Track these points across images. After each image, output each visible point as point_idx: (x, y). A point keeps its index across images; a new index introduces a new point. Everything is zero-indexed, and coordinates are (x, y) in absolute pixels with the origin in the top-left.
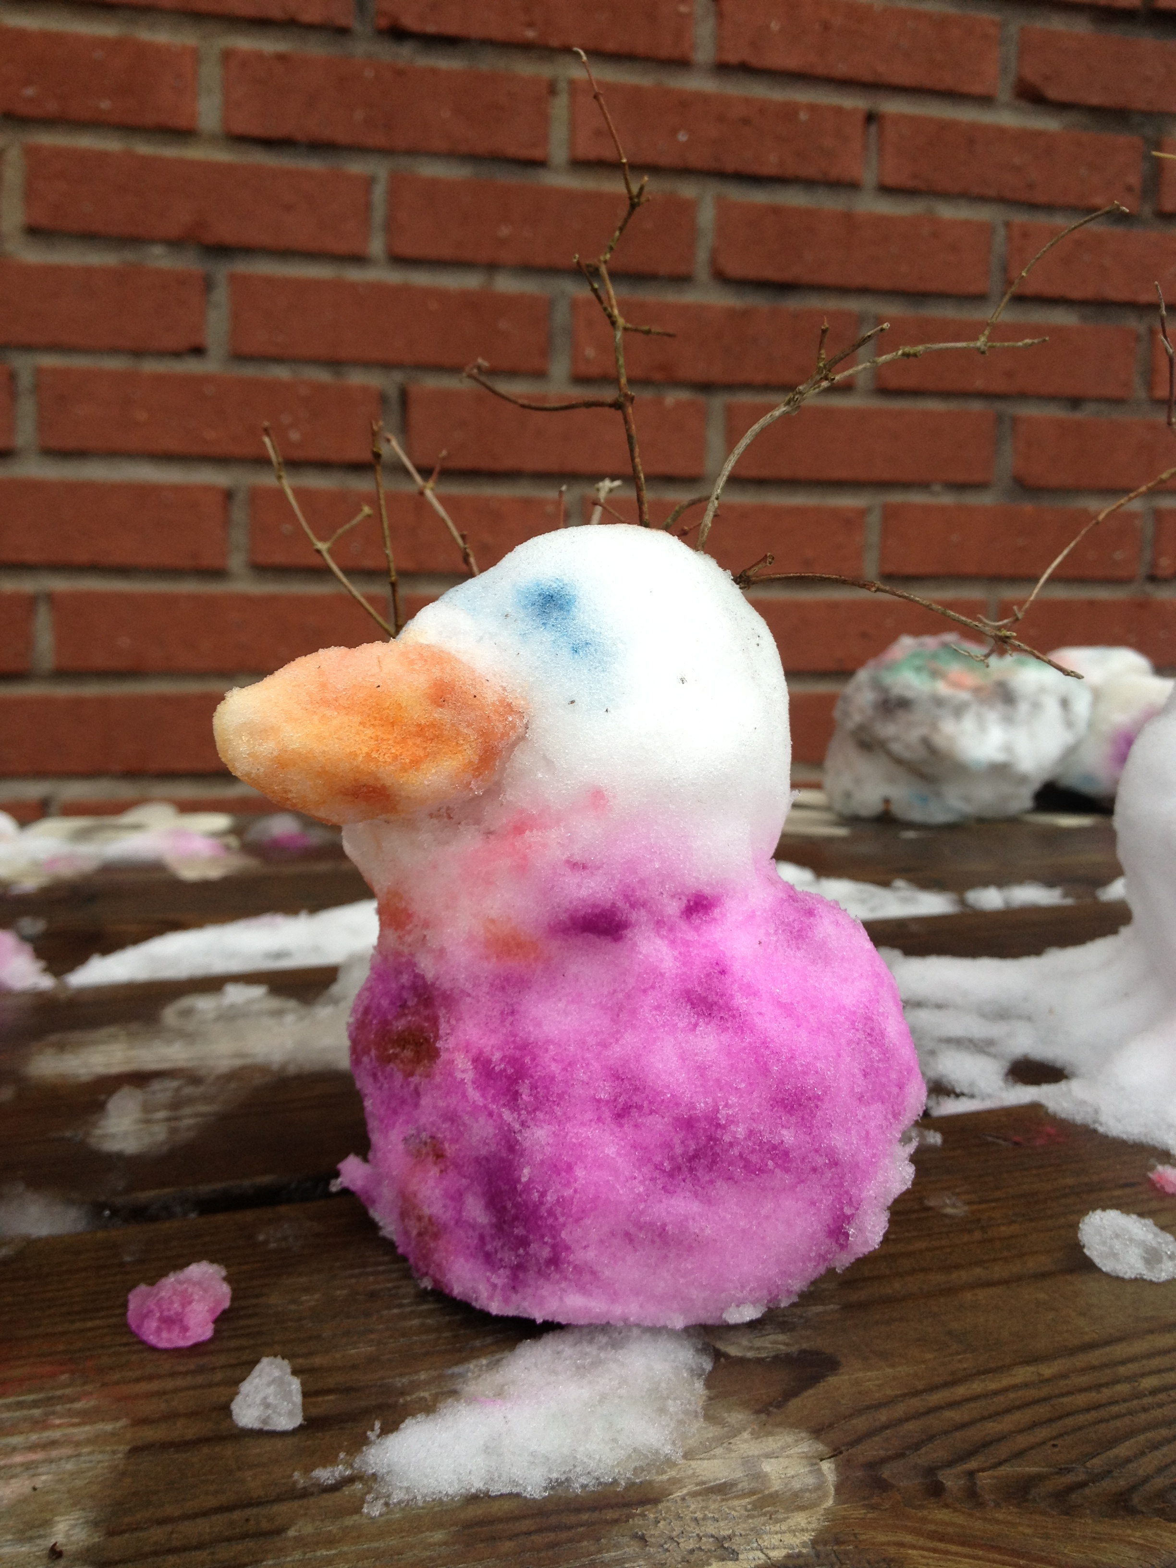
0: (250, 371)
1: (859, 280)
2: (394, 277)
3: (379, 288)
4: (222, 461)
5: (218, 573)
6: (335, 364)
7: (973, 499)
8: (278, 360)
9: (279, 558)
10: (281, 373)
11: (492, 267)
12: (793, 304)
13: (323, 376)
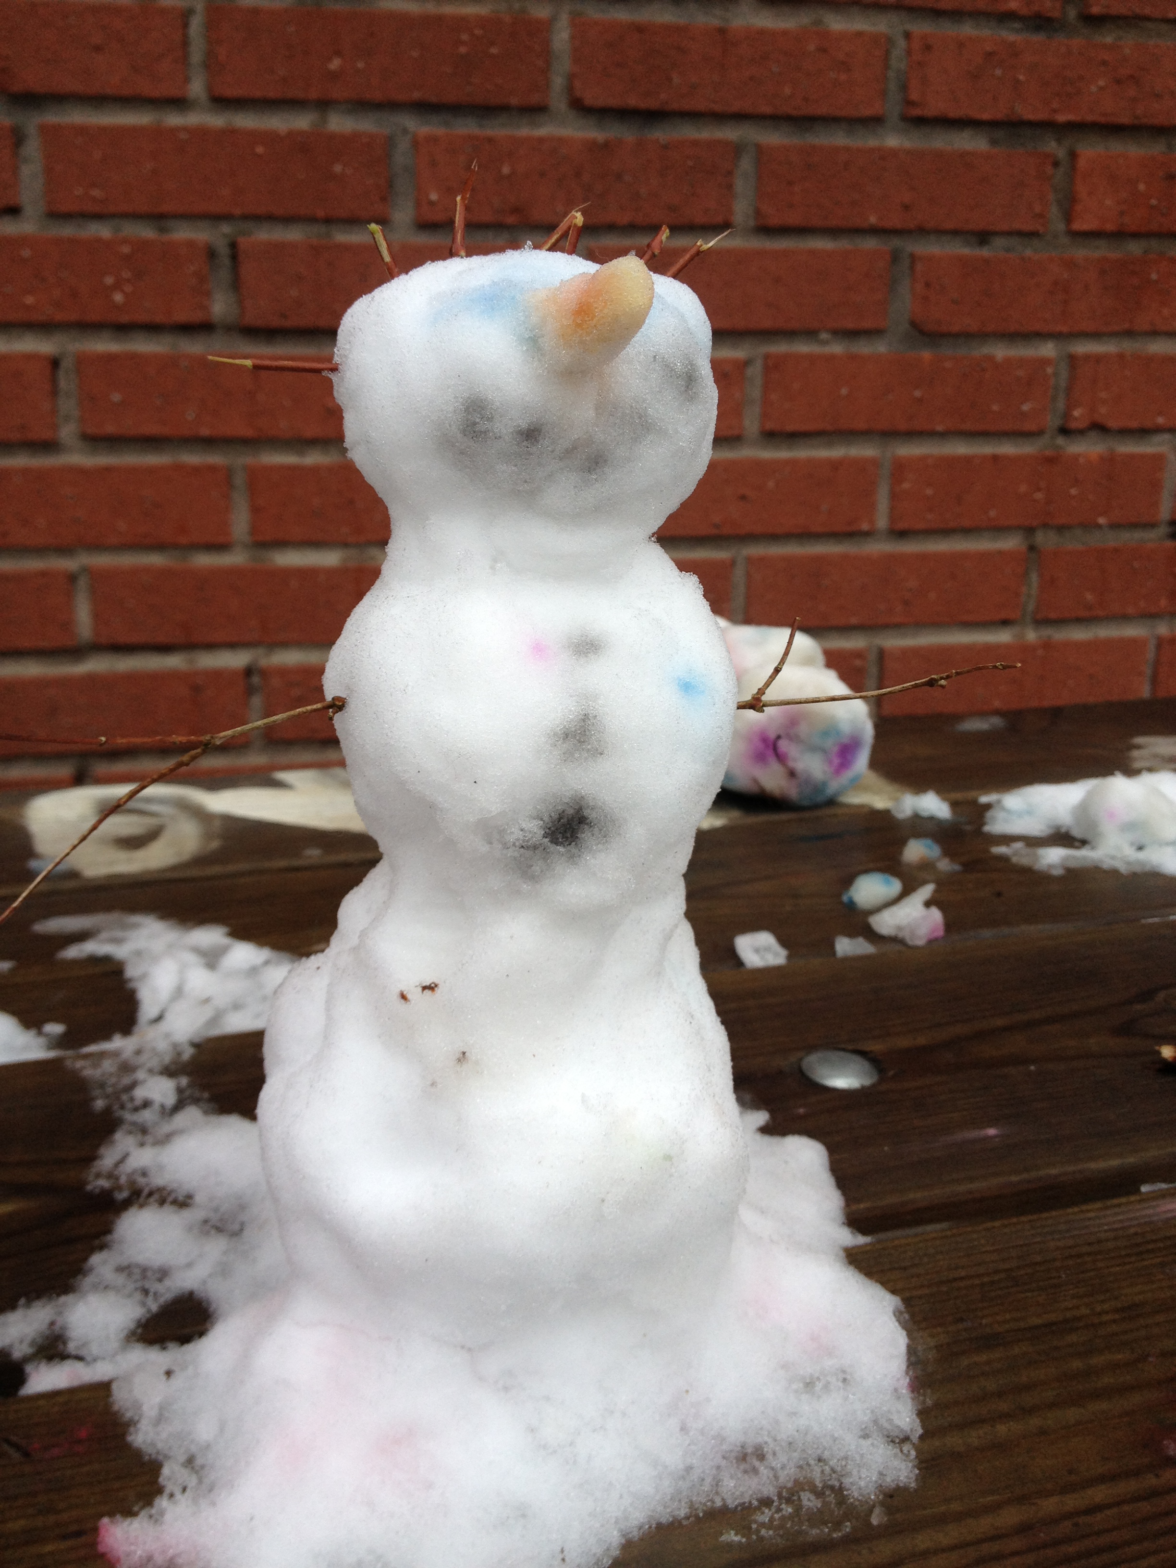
0: (67, 231)
1: (737, 106)
2: (216, 121)
3: (201, 134)
4: (45, 327)
5: (49, 446)
6: (159, 218)
7: (864, 348)
8: (98, 217)
9: (110, 429)
10: (103, 231)
11: (324, 105)
12: (661, 134)
13: (146, 232)
